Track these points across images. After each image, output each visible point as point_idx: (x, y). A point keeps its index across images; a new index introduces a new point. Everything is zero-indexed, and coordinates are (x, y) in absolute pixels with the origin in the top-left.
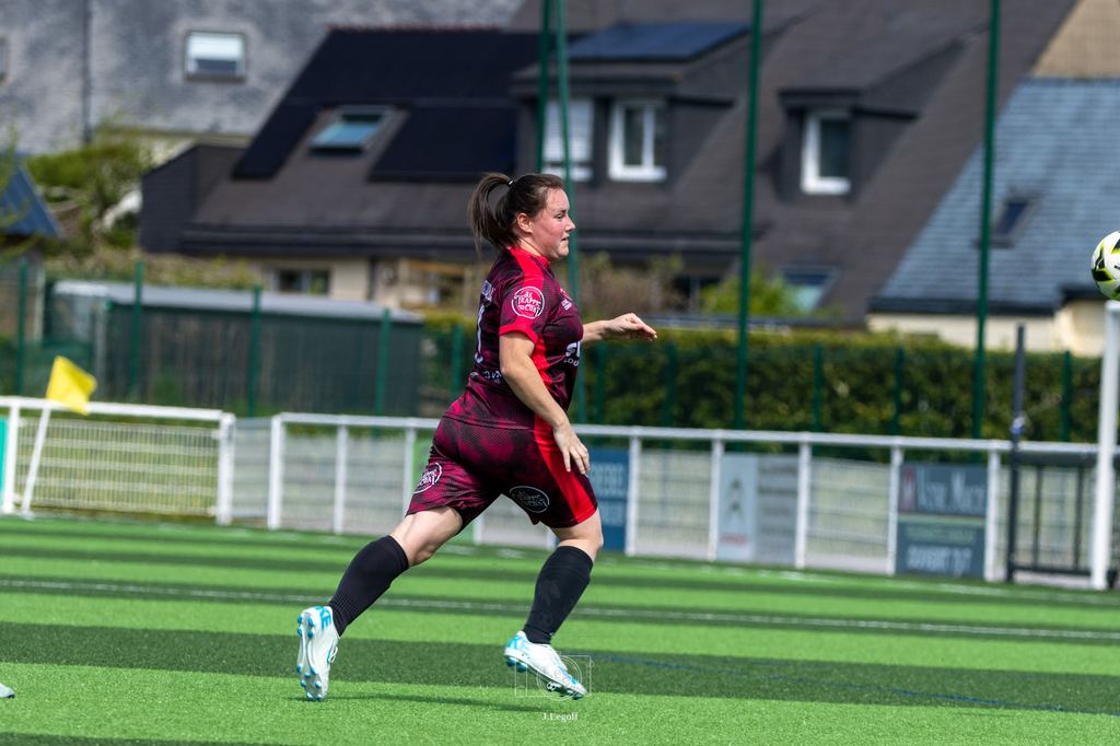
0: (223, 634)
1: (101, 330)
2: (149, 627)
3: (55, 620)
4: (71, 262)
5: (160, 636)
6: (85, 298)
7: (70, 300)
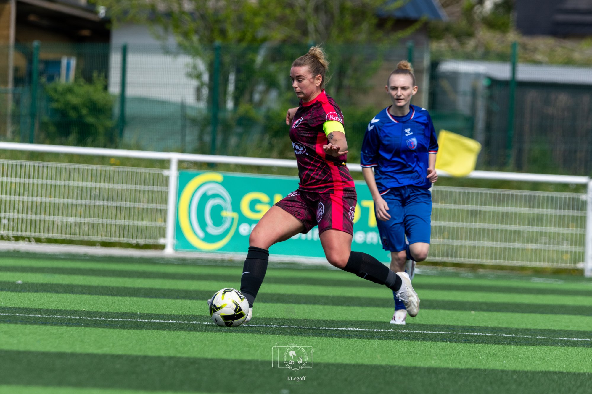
0: (584, 374)
1: (481, 104)
2: (518, 369)
3: (433, 363)
4: (455, 43)
5: (527, 376)
6: (467, 75)
7: (454, 77)
